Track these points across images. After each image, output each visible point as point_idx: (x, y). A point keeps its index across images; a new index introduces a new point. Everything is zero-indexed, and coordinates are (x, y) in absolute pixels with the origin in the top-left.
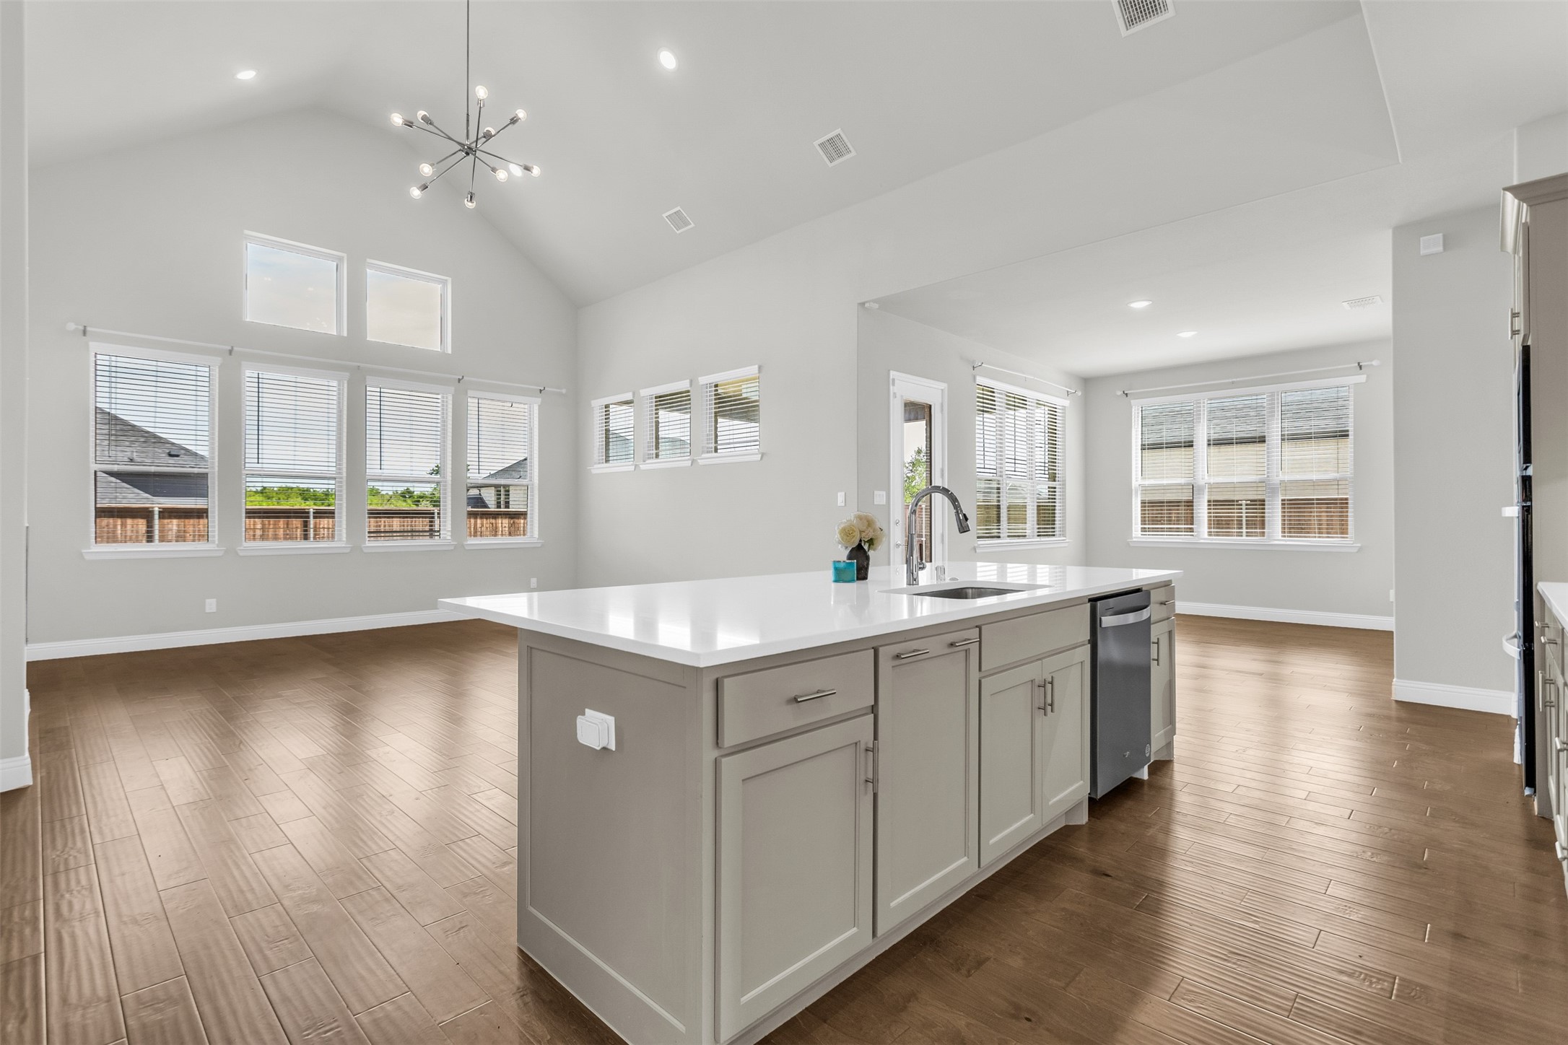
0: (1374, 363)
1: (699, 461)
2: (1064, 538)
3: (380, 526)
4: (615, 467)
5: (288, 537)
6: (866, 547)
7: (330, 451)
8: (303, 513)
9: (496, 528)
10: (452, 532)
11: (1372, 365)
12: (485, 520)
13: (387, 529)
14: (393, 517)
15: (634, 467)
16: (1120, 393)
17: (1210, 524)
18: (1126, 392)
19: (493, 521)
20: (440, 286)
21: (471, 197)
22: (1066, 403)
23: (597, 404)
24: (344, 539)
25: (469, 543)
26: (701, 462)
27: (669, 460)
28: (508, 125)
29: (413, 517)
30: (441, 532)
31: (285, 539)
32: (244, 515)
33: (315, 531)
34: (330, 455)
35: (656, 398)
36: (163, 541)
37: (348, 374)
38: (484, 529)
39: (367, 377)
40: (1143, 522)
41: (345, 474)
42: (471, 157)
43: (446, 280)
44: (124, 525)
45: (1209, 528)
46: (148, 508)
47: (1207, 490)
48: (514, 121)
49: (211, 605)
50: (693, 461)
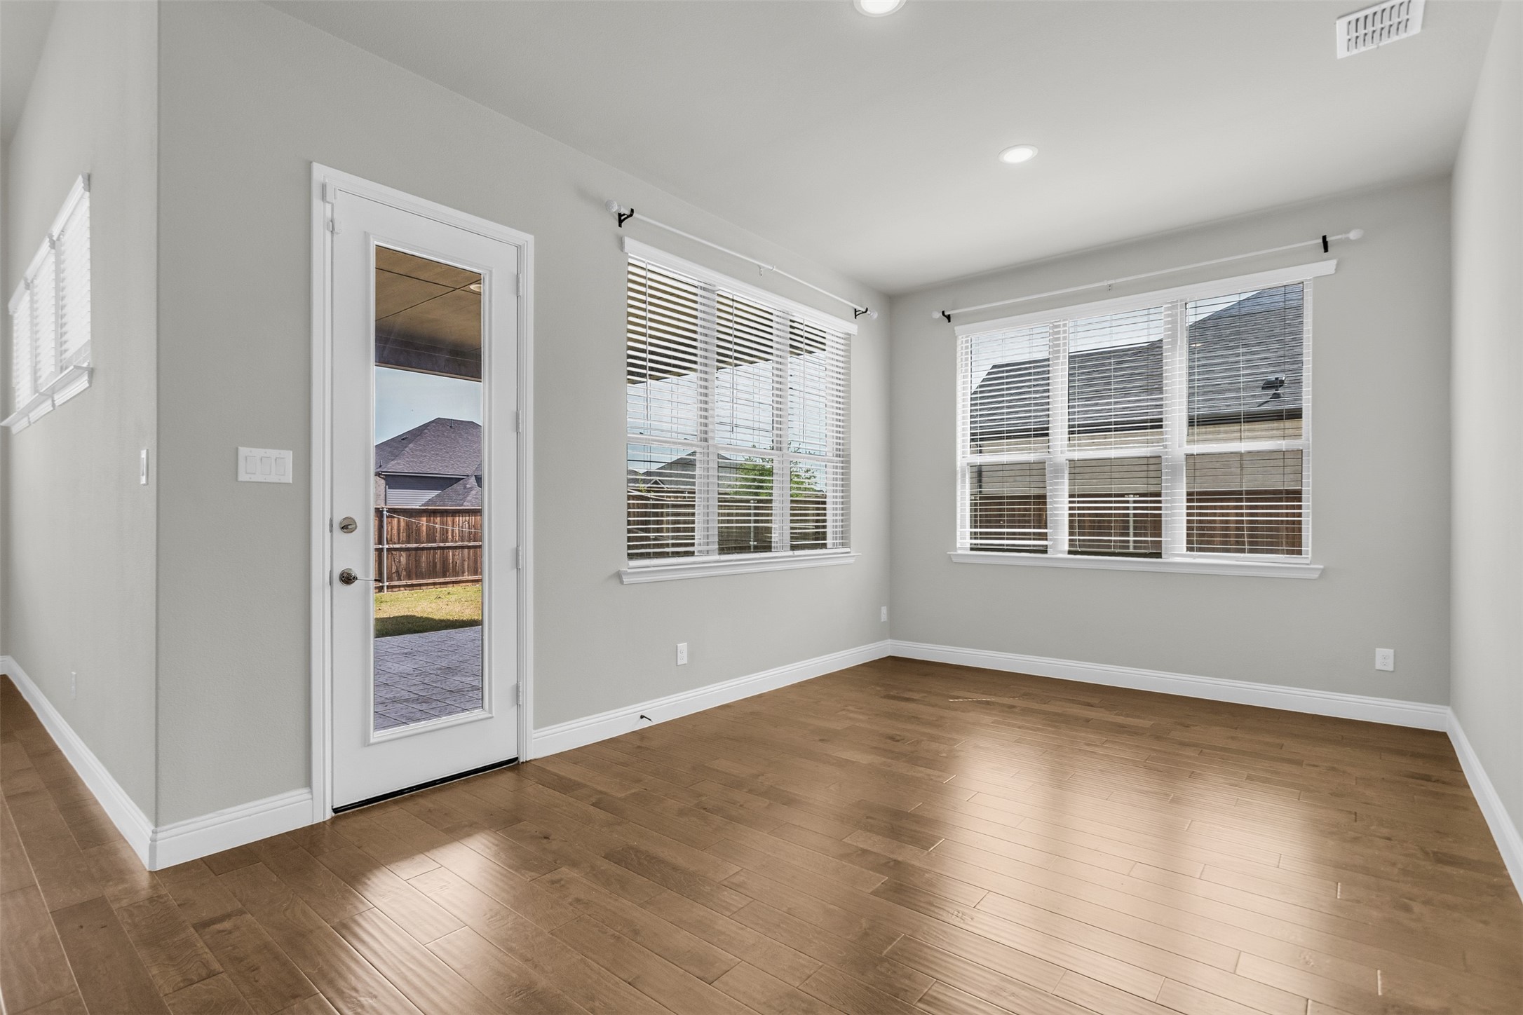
0: (1353, 235)
2: (848, 550)
11: (1348, 239)
16: (938, 315)
17: (1071, 527)
18: (946, 313)
22: (852, 328)
40: (975, 523)
45: (1071, 534)
47: (1067, 472)
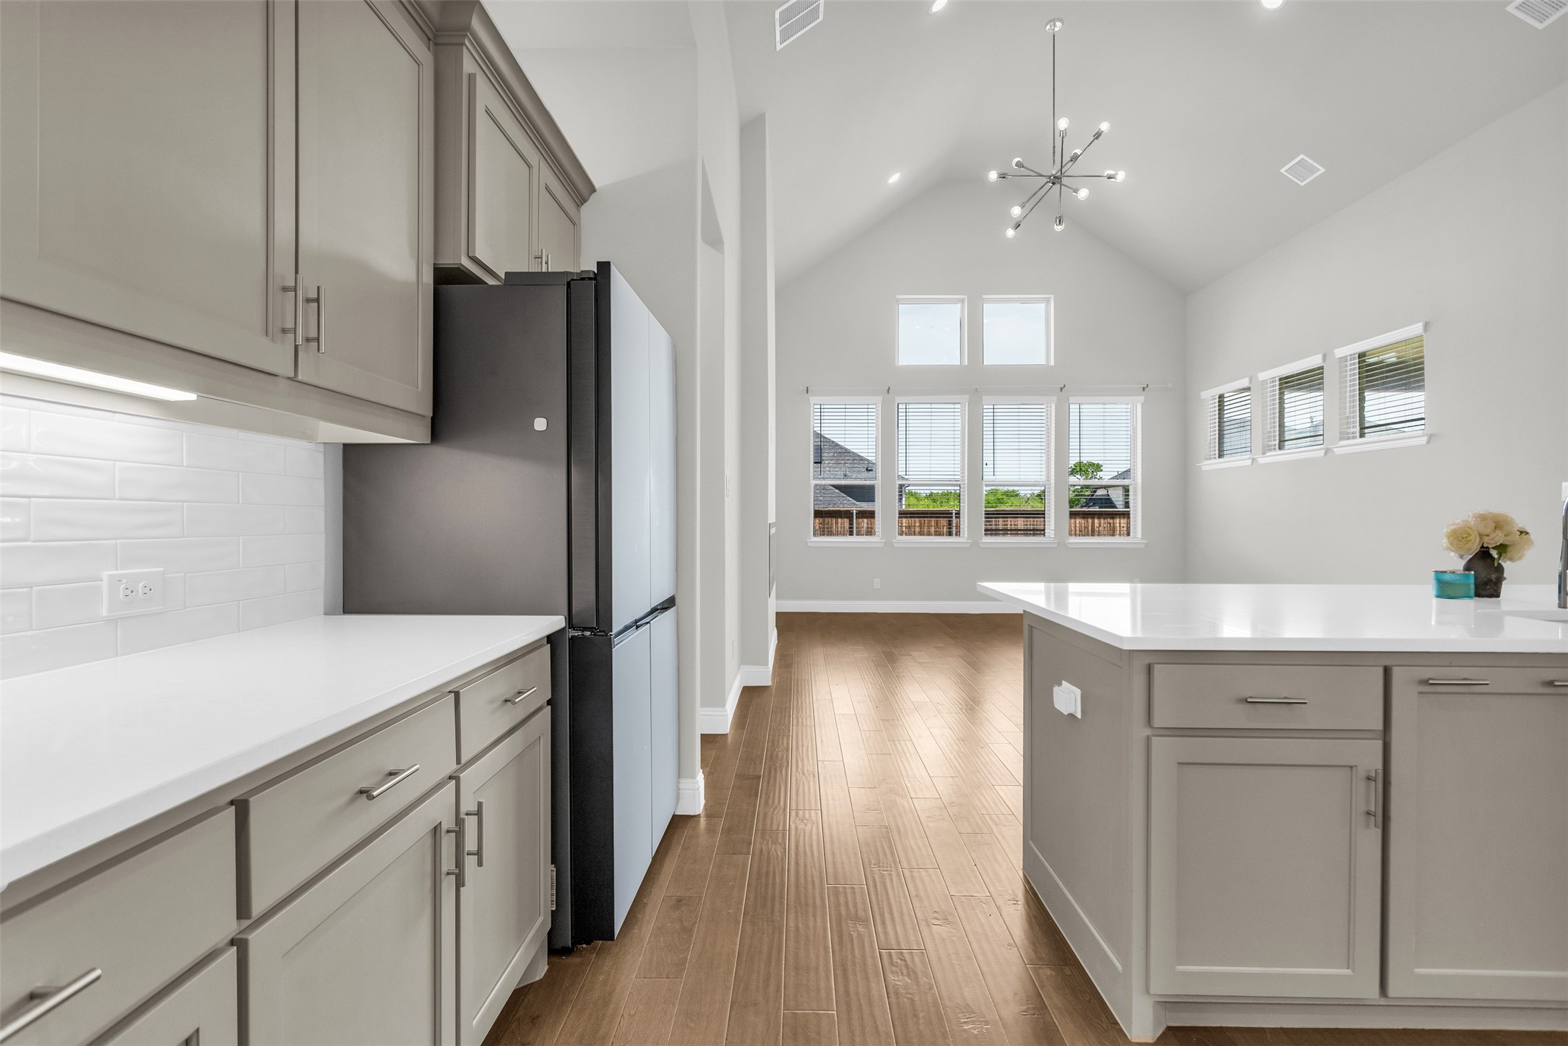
1: (1335, 450)
3: (1007, 525)
4: (1227, 462)
5: (938, 534)
6: (1494, 553)
7: (956, 462)
8: (948, 514)
9: (1114, 527)
10: (1055, 530)
12: (1102, 520)
13: (1013, 527)
14: (1017, 517)
15: (1251, 461)
19: (1111, 521)
20: (1044, 305)
21: (1060, 221)
23: (1209, 396)
24: (966, 536)
25: (1070, 541)
26: (1338, 451)
27: (1292, 453)
28: (1093, 141)
29: (1034, 518)
30: (1046, 531)
31: (936, 535)
32: (897, 516)
33: (957, 528)
34: (956, 466)
35: (1280, 379)
36: (858, 535)
37: (967, 396)
38: (1101, 528)
39: (983, 397)
41: (966, 481)
42: (1057, 186)
43: (1050, 298)
44: (837, 523)
46: (849, 511)
48: (1098, 135)
49: (877, 583)
50: (1327, 451)
